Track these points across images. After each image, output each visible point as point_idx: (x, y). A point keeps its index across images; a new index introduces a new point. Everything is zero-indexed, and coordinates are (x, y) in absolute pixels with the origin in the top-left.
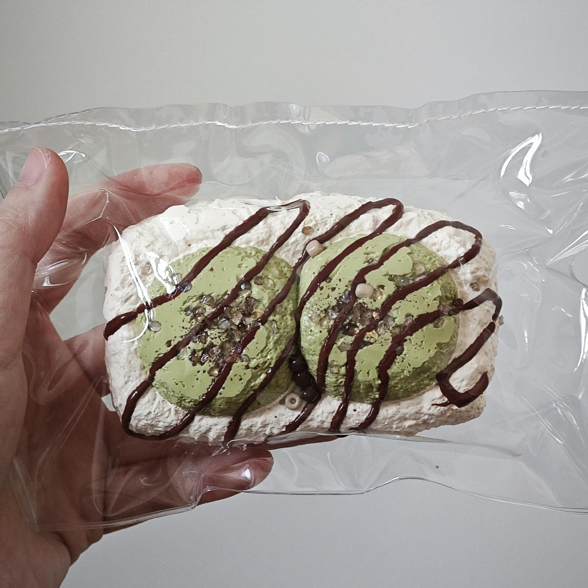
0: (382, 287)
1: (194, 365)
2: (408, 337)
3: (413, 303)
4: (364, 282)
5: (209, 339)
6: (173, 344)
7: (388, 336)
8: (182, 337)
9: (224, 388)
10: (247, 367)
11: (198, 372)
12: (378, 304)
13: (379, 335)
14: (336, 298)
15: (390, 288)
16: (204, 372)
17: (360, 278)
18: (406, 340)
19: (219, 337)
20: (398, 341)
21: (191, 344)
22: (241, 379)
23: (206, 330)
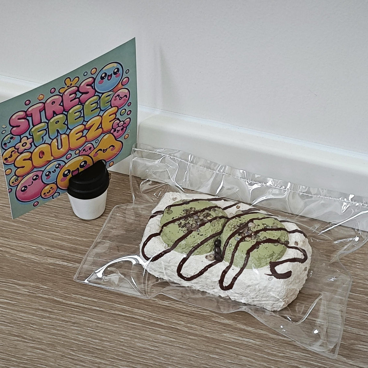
0: (259, 225)
1: (179, 227)
2: (262, 244)
3: (269, 234)
4: (253, 222)
5: (188, 221)
6: (174, 219)
7: (255, 241)
8: (178, 217)
9: (187, 238)
10: (198, 234)
11: (180, 230)
12: (255, 230)
13: (251, 239)
14: (240, 223)
15: (261, 227)
16: (182, 230)
17: (252, 221)
18: (261, 244)
19: (192, 221)
20: (258, 244)
21: (181, 221)
22: (194, 237)
23: (189, 218)
